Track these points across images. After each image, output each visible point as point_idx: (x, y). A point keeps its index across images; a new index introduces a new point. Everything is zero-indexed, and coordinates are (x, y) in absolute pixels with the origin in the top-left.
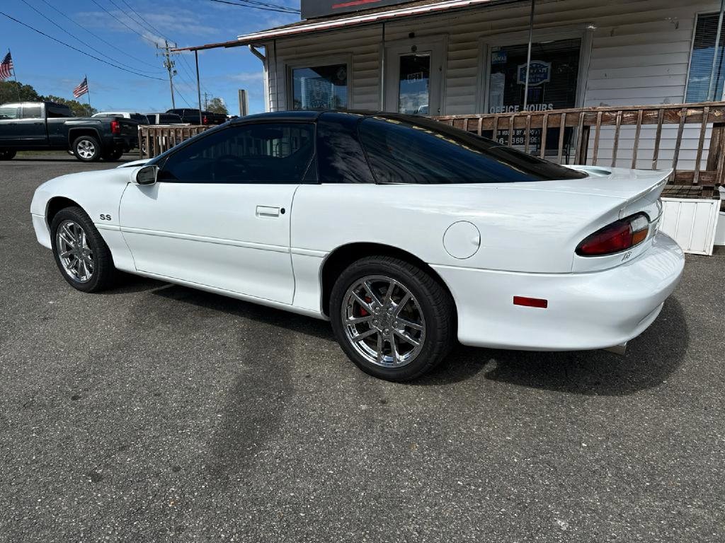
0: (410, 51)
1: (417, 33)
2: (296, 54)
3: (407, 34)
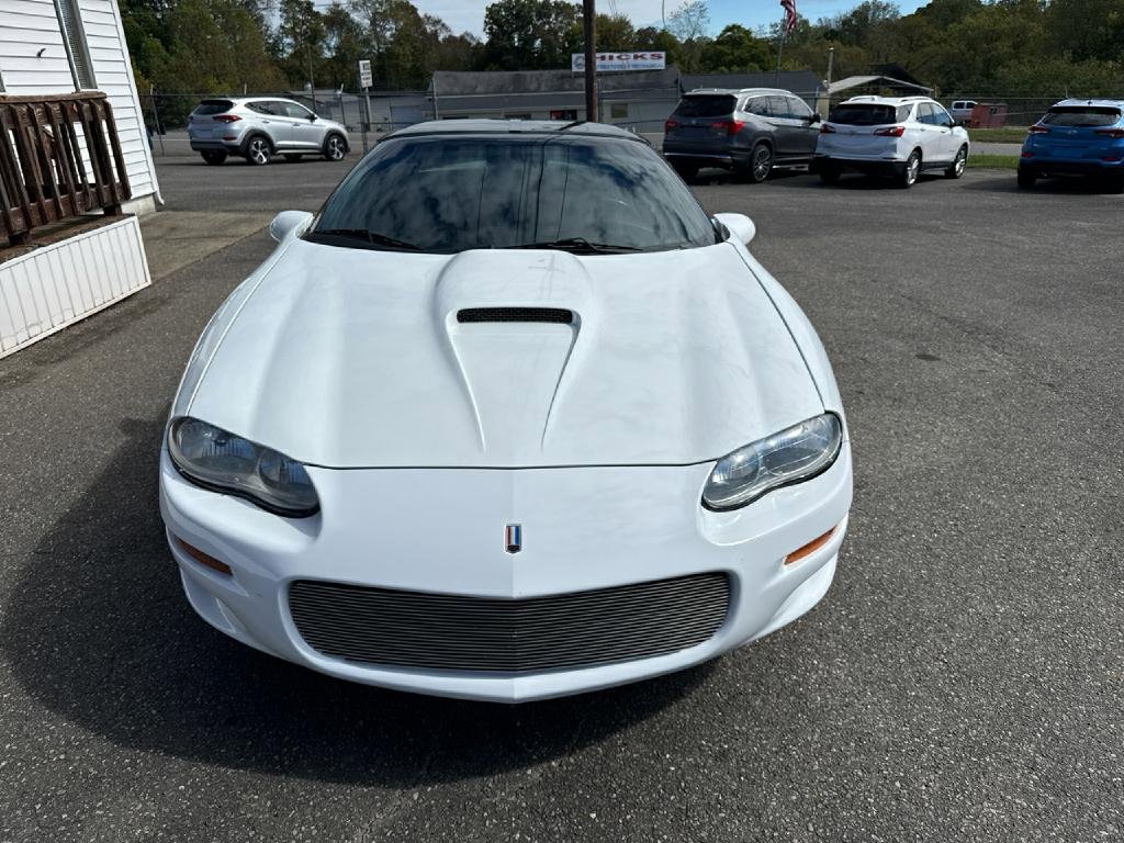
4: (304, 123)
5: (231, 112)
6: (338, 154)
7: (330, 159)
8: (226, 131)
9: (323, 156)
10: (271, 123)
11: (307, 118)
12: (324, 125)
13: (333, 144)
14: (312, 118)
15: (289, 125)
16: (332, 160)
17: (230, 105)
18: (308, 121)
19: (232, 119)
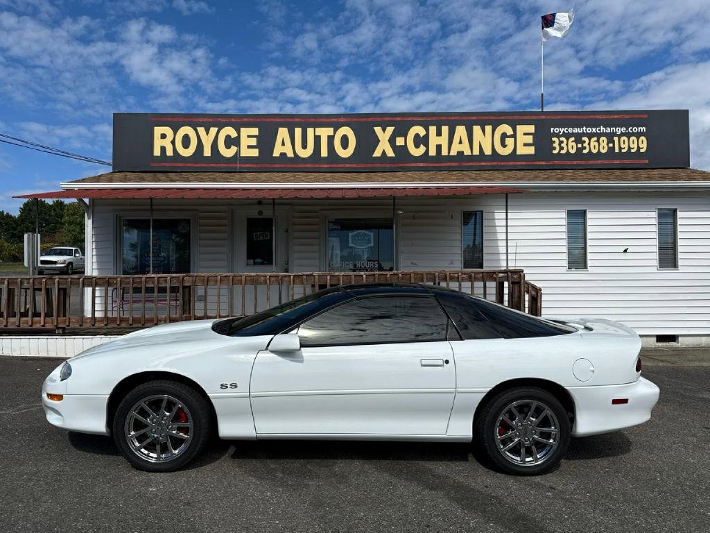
0: (257, 214)
1: (263, 201)
2: (130, 205)
3: (256, 201)
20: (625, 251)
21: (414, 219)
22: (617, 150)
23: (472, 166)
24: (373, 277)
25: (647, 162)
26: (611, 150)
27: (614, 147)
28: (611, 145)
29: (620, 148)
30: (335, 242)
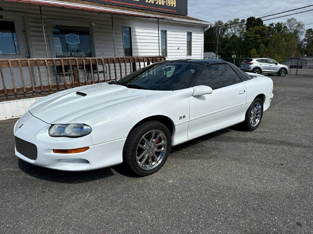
1: (4, 8)
4: (273, 65)
5: (251, 62)
6: (283, 74)
7: (280, 75)
8: (249, 67)
9: (278, 75)
10: (263, 65)
11: (275, 64)
12: (280, 66)
13: (282, 71)
14: (277, 64)
15: (268, 66)
16: (281, 76)
17: (252, 60)
18: (275, 65)
19: (251, 64)
20: (178, 49)
21: (100, 28)
22: (167, 5)
23: (113, 3)
24: (107, 60)
25: (176, 11)
26: (165, 4)
27: (166, 3)
28: (165, 2)
29: (168, 4)
30: (57, 39)
